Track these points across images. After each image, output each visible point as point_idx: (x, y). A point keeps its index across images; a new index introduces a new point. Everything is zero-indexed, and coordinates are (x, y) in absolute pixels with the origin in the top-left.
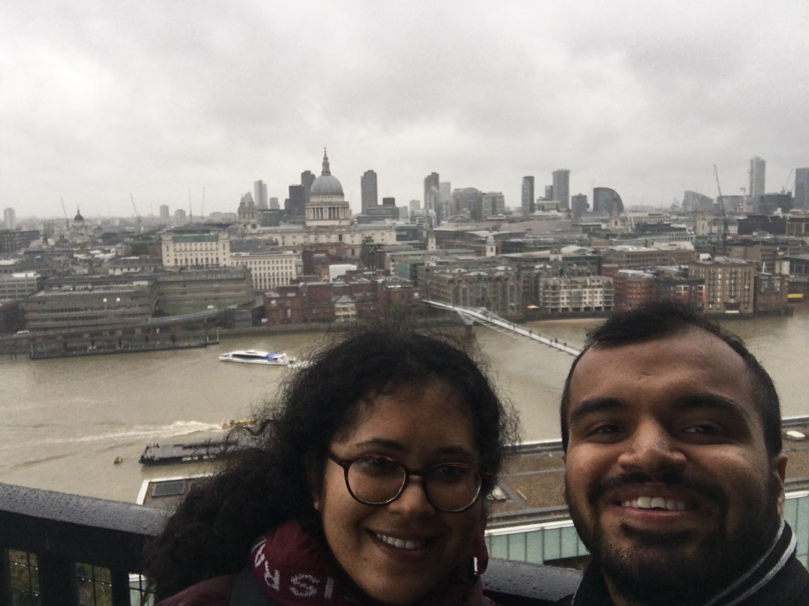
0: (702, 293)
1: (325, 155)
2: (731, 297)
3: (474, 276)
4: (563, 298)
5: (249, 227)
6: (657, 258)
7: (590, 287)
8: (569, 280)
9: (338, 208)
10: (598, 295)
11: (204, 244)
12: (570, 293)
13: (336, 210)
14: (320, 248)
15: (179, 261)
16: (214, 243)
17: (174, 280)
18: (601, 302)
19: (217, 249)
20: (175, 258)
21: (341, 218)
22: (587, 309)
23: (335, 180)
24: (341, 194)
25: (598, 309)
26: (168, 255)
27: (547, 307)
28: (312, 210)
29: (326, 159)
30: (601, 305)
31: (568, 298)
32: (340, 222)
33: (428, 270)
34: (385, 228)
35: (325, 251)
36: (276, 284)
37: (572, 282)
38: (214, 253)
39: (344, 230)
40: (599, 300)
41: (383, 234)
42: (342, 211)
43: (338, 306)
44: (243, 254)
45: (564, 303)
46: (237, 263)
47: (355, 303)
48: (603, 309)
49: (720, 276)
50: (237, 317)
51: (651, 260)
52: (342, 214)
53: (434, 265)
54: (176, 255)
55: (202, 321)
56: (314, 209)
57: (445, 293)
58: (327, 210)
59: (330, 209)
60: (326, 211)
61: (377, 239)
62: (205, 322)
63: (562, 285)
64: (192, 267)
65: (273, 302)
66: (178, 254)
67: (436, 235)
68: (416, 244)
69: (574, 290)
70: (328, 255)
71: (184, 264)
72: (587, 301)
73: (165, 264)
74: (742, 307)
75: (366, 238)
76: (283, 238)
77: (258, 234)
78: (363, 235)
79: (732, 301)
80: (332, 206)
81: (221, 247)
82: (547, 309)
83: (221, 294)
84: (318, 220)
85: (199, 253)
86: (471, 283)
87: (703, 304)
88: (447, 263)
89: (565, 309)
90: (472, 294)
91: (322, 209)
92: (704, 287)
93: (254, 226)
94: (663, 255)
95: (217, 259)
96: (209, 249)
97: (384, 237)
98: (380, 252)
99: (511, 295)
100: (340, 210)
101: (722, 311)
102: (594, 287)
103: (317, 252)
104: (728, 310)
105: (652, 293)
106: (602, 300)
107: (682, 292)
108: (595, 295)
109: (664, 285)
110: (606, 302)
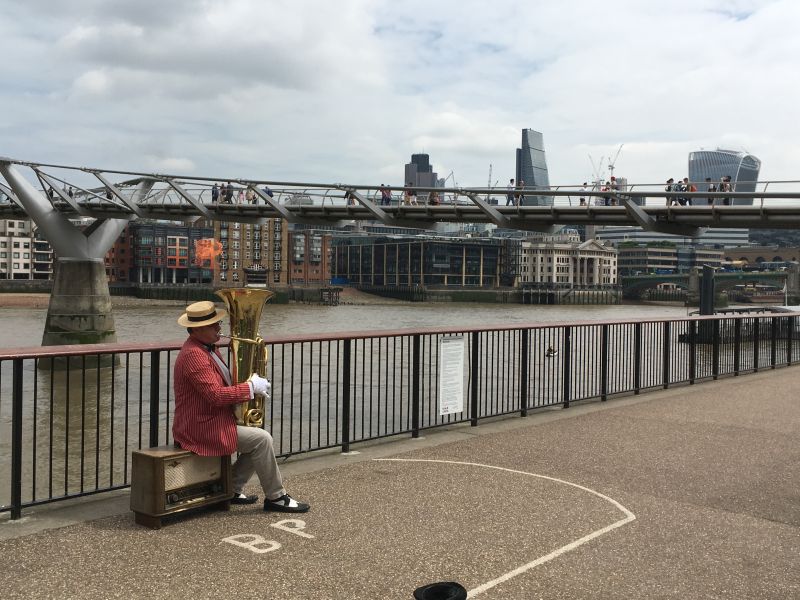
2: (254, 261)
10: (22, 250)
18: (26, 266)
25: (21, 276)
30: (27, 271)
40: (22, 261)
48: (31, 278)
74: (271, 277)
79: (256, 268)
87: (212, 271)
102: (12, 234)
104: (250, 282)
105: (123, 251)
106: (28, 261)
107: (178, 247)
108: (15, 250)
109: (147, 235)
110: (36, 266)
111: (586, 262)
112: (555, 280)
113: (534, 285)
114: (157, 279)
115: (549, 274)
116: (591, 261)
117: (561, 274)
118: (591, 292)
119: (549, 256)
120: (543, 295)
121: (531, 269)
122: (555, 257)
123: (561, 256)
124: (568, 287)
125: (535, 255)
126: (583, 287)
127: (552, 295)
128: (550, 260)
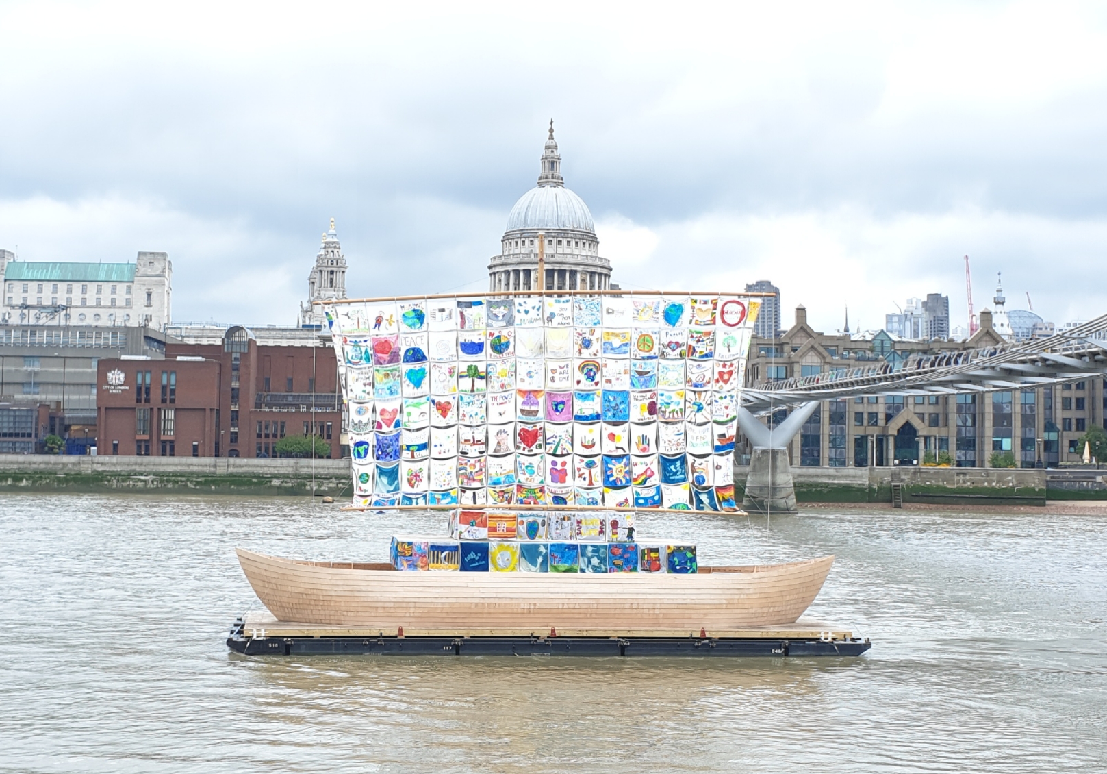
1: (551, 136)
9: (573, 273)
13: (568, 275)
16: (121, 288)
24: (590, 240)
29: (552, 144)
56: (507, 272)
59: (550, 273)
80: (557, 267)
91: (528, 273)
100: (579, 276)
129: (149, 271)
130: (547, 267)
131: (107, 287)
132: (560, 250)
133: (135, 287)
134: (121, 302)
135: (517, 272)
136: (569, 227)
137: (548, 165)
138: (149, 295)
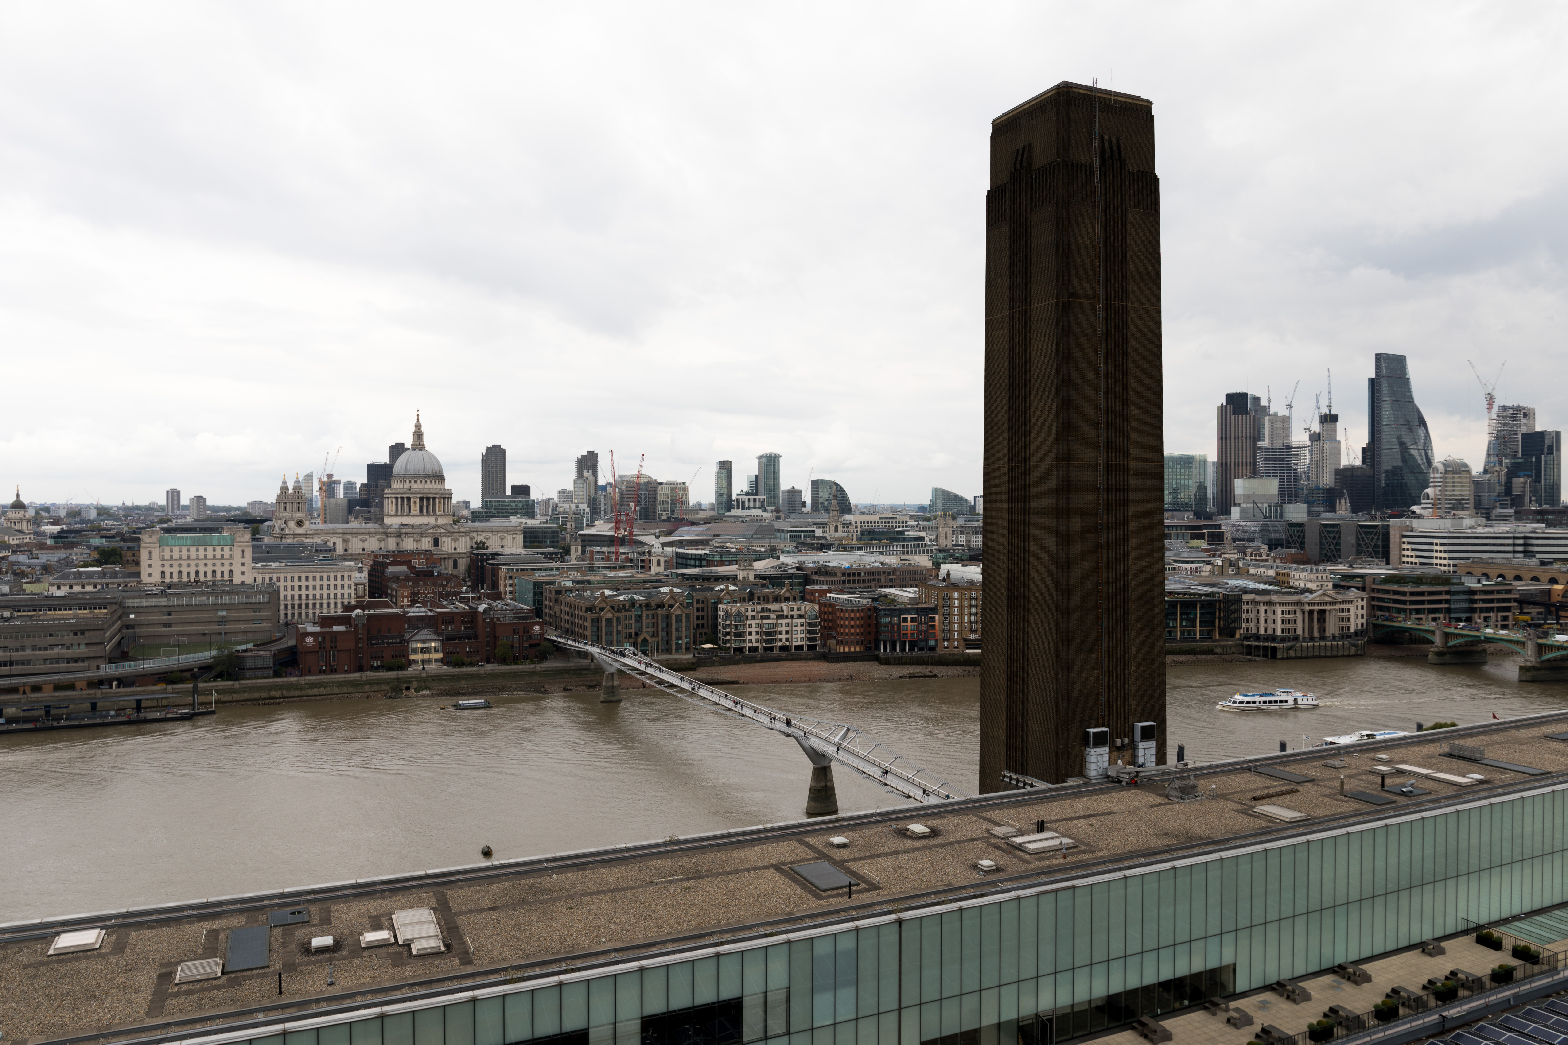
0: (934, 625)
1: (418, 420)
2: (972, 631)
3: (625, 601)
4: (750, 634)
5: (292, 524)
6: (883, 577)
7: (787, 617)
8: (759, 608)
9: (434, 498)
10: (799, 628)
11: (210, 549)
12: (760, 626)
13: (431, 501)
14: (401, 557)
15: (168, 575)
16: (227, 549)
17: (152, 604)
18: (802, 639)
19: (231, 557)
20: (162, 569)
21: (438, 513)
22: (784, 648)
23: (432, 457)
24: (441, 478)
25: (799, 648)
26: (150, 566)
27: (728, 645)
28: (394, 500)
29: (418, 426)
30: (803, 643)
31: (757, 633)
32: (436, 520)
33: (558, 592)
34: (507, 530)
35: (408, 563)
36: (318, 611)
37: (763, 609)
38: (227, 563)
39: (442, 531)
40: (799, 636)
41: (502, 538)
42: (440, 502)
43: (413, 645)
44: (275, 565)
45: (752, 640)
46: (264, 579)
47: (442, 641)
48: (805, 649)
49: (957, 603)
50: (249, 664)
51: (874, 580)
52: (439, 508)
53: (569, 584)
54: (163, 565)
55: (192, 670)
56: (397, 498)
57: (581, 626)
58: (418, 500)
59: (421, 499)
60: (415, 502)
61: (494, 544)
62: (196, 670)
63: (750, 614)
64: (188, 585)
65: (309, 640)
66: (167, 563)
67: (582, 541)
68: (551, 554)
69: (765, 622)
70: (411, 568)
71: (176, 579)
72: (784, 636)
73: (145, 578)
75: (476, 543)
76: (346, 541)
77: (306, 535)
78: (471, 539)
79: (973, 637)
80: (424, 496)
81: (237, 553)
82: (729, 648)
83: (229, 627)
84: (402, 515)
85: (201, 563)
86: (619, 611)
87: (936, 641)
88: (589, 582)
89: (754, 650)
90: (620, 628)
91: (409, 499)
92: (937, 616)
93: (300, 523)
94: (889, 573)
95: (231, 571)
96: (218, 556)
97: (505, 542)
98: (493, 564)
99: (677, 630)
100: (437, 500)
101: (960, 650)
102: (792, 617)
103: (395, 563)
104: (968, 648)
105: (869, 625)
106: (803, 636)
107: (909, 624)
108: (794, 629)
109: (886, 615)
110: (809, 639)
111: (1315, 614)
112: (1279, 633)
113: (1257, 637)
114: (893, 649)
115: (1273, 626)
116: (1322, 613)
117: (1287, 626)
118: (1323, 644)
119: (1274, 608)
120: (1265, 648)
121: (1254, 621)
122: (1279, 610)
123: (1286, 608)
124: (1296, 638)
125: (1258, 607)
126: (1312, 639)
127: (1274, 649)
128: (1274, 612)
129: (242, 540)
130: (419, 496)
131: (218, 549)
132: (426, 486)
133: (235, 549)
134: (227, 556)
135: (402, 498)
136: (431, 473)
137: (417, 437)
138: (243, 552)
